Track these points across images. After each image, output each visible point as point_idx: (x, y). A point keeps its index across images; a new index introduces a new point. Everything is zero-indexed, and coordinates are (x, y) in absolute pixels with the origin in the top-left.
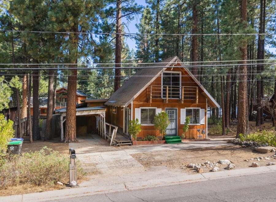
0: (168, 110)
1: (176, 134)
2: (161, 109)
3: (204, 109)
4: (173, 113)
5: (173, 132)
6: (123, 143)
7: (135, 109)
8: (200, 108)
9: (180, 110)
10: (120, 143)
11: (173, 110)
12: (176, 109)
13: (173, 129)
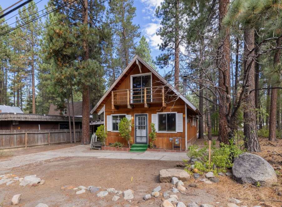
0: (139, 116)
1: (147, 142)
2: (131, 115)
3: (182, 114)
4: (144, 119)
5: (144, 140)
6: (96, 147)
7: (107, 116)
8: (176, 113)
9: (151, 115)
10: (94, 147)
11: (144, 116)
12: (146, 115)
13: (144, 137)
